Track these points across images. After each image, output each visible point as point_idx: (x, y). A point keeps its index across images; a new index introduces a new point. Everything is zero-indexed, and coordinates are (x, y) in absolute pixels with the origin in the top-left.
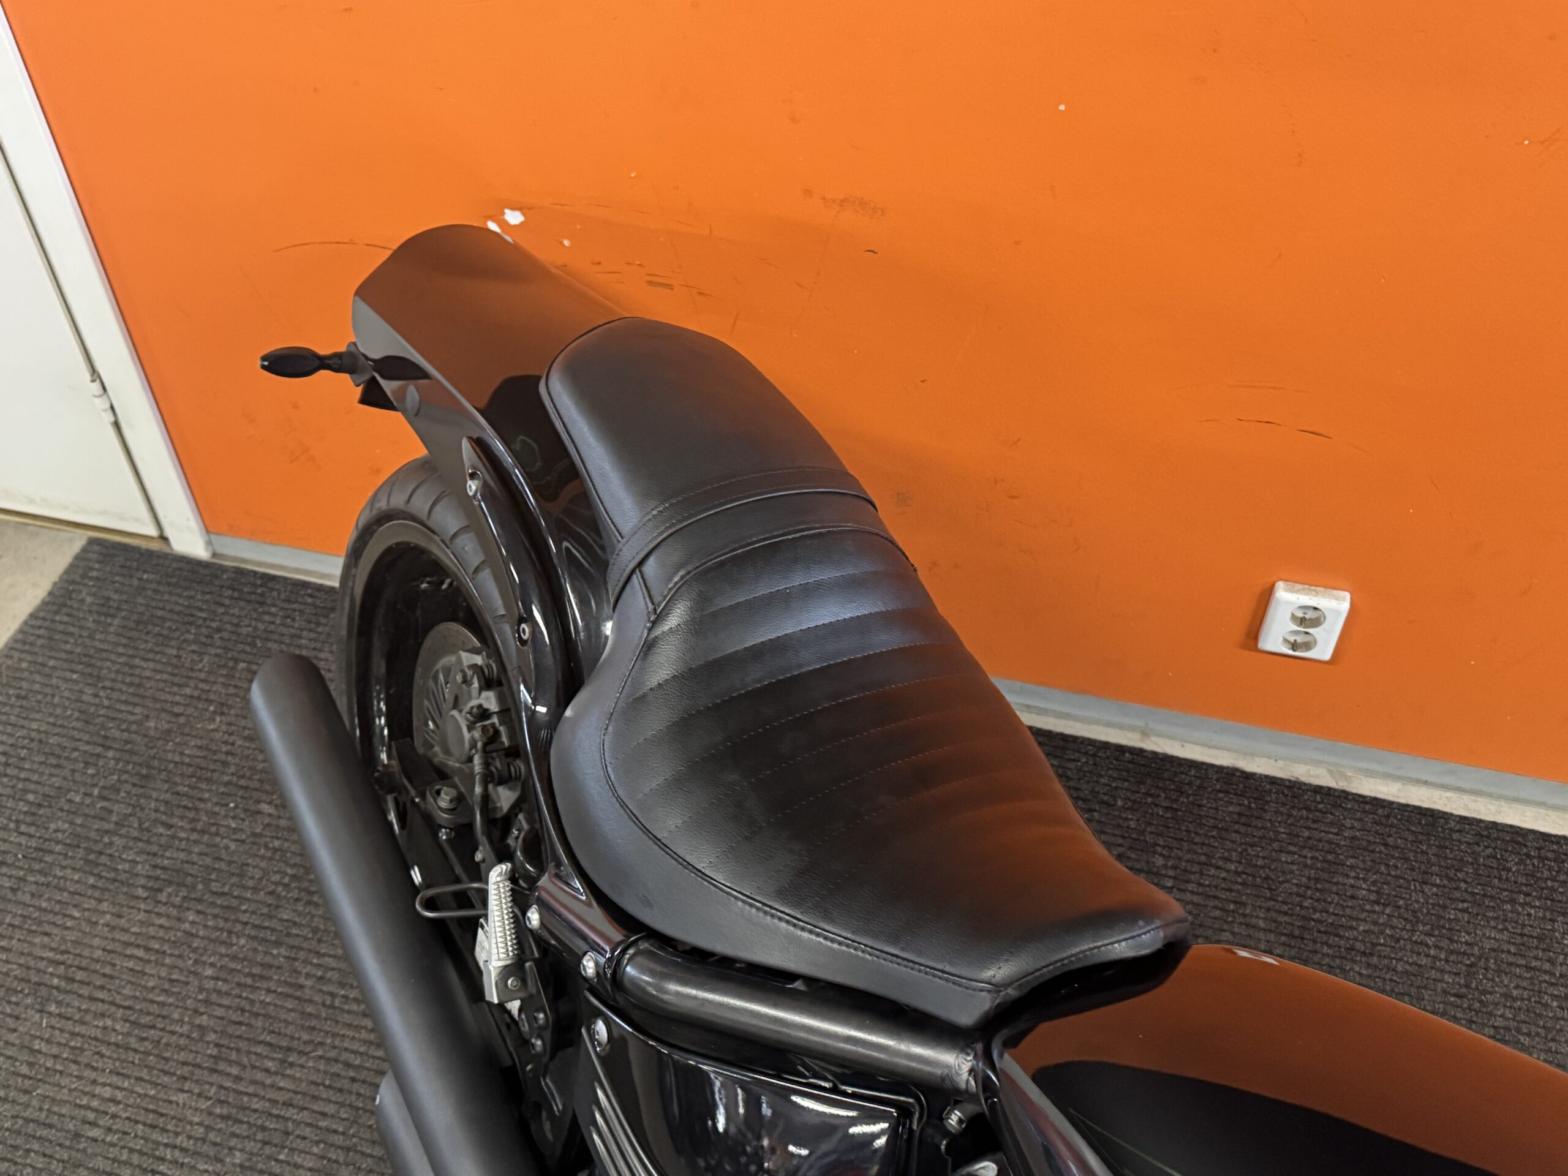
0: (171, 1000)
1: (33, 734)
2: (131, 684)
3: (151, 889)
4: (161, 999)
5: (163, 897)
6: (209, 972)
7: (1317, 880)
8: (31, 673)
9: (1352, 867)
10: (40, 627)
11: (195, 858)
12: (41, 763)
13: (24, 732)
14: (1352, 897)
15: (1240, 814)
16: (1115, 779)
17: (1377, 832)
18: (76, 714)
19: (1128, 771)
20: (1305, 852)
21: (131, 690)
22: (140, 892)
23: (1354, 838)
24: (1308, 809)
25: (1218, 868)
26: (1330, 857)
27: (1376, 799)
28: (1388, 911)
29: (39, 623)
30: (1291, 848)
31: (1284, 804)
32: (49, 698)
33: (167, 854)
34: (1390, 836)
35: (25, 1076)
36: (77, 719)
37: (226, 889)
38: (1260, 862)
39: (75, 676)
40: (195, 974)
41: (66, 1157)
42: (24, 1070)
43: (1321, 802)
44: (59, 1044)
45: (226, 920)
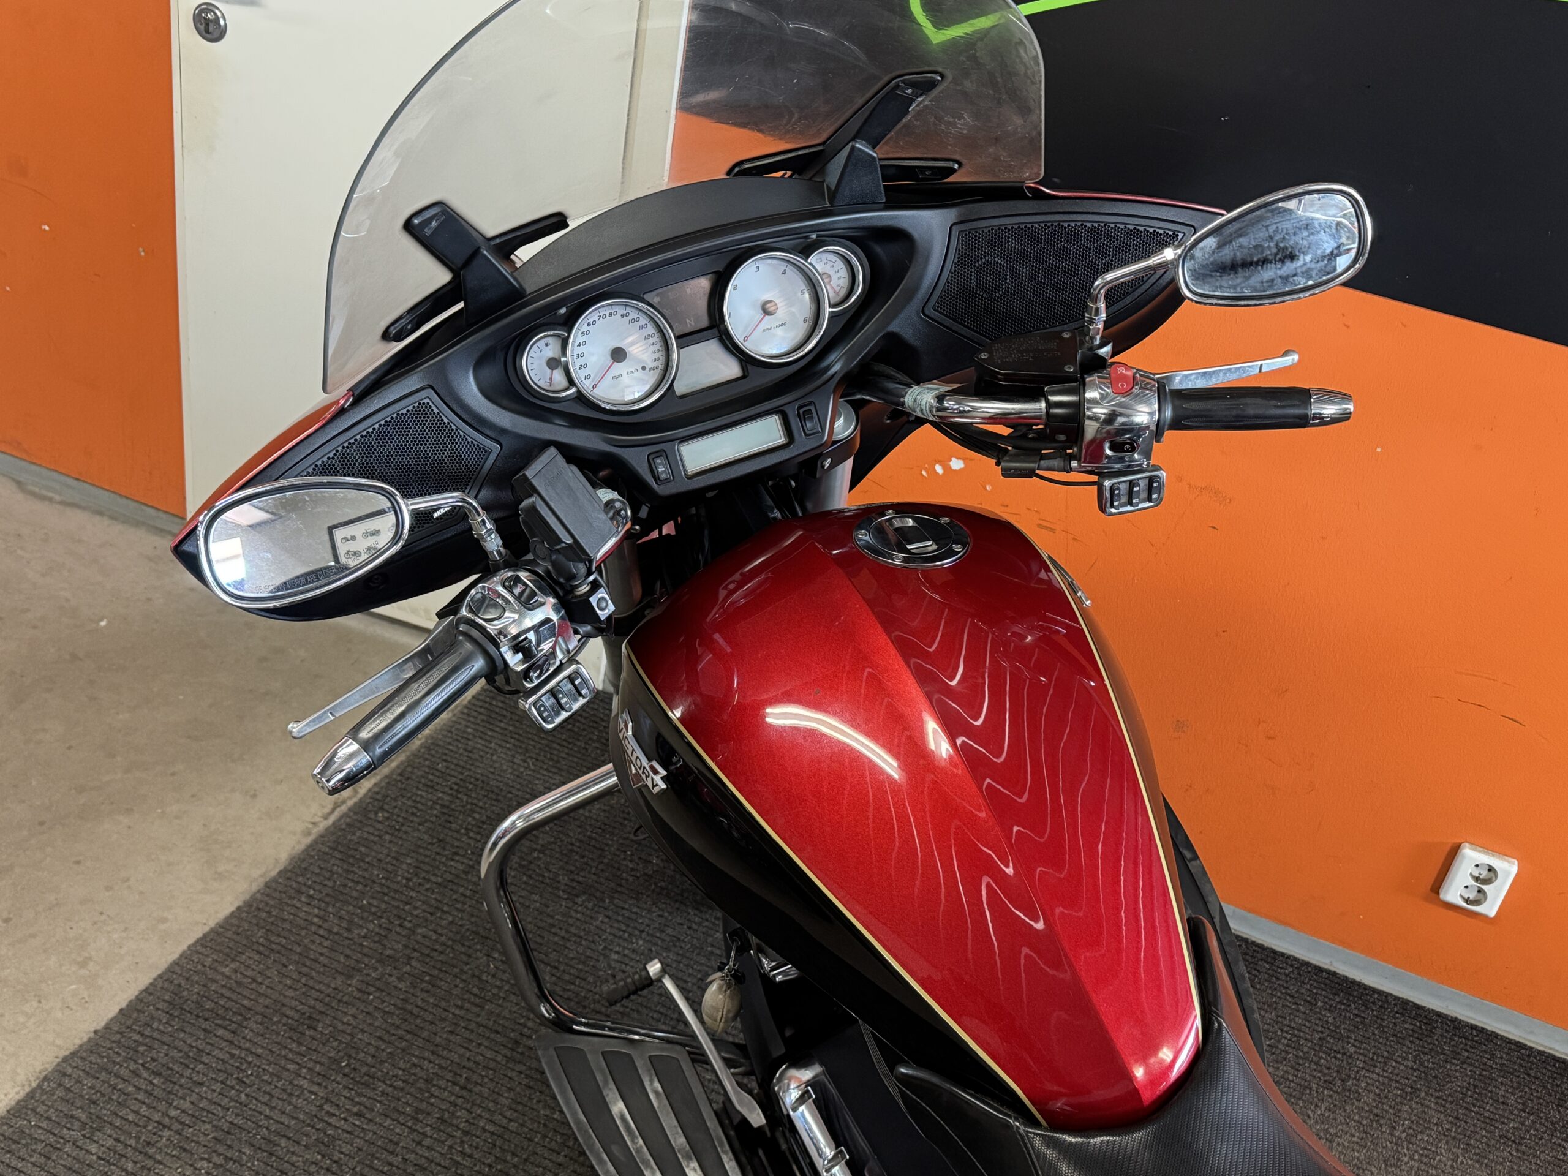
0: (586, 969)
1: (478, 776)
2: (551, 759)
3: (569, 893)
4: (580, 967)
5: (579, 900)
6: (616, 957)
7: (1475, 1086)
8: (475, 737)
9: (1502, 1083)
10: (481, 707)
11: (602, 880)
12: (485, 796)
13: (471, 773)
14: (1503, 1103)
15: (1413, 1030)
16: (1315, 988)
17: (1521, 1065)
18: (510, 771)
19: (1326, 985)
20: (1465, 1066)
21: (551, 763)
22: (561, 893)
23: (1502, 1065)
24: (1465, 1038)
25: (1396, 1062)
26: (1484, 1073)
27: (1519, 1042)
28: (1531, 1118)
29: (480, 704)
30: (1454, 1061)
31: (1447, 1031)
32: (488, 756)
33: (582, 874)
34: (1531, 1069)
35: (475, 995)
36: (511, 774)
37: (627, 906)
38: (1430, 1065)
39: (508, 745)
40: (605, 956)
41: (509, 1054)
42: (475, 990)
43: (1477, 1036)
44: (502, 980)
45: (628, 926)
